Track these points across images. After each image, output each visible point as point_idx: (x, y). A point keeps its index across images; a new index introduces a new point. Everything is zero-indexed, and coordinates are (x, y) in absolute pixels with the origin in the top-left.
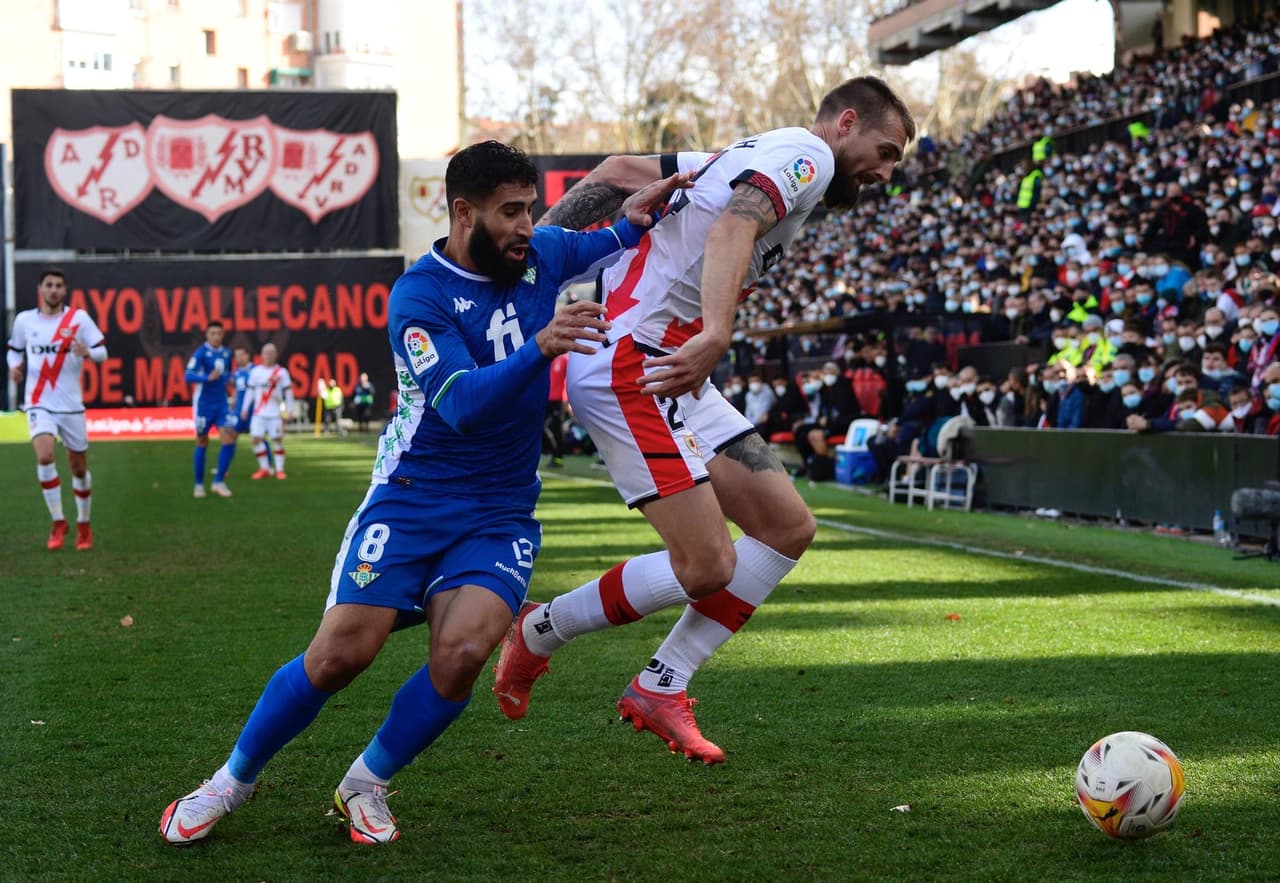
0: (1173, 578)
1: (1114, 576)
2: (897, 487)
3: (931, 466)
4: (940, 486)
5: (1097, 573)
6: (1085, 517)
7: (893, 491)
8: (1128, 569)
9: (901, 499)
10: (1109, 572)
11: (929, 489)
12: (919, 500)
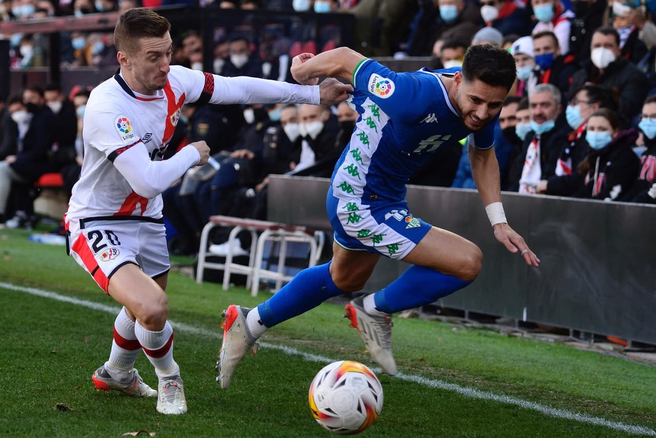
0: (599, 415)
1: (515, 406)
2: (209, 259)
3: (259, 232)
4: (271, 262)
5: (491, 400)
6: (474, 316)
7: (202, 265)
8: (535, 398)
9: (213, 277)
10: (508, 400)
11: (254, 266)
12: (239, 280)
